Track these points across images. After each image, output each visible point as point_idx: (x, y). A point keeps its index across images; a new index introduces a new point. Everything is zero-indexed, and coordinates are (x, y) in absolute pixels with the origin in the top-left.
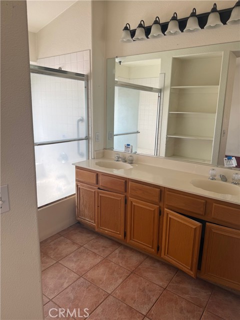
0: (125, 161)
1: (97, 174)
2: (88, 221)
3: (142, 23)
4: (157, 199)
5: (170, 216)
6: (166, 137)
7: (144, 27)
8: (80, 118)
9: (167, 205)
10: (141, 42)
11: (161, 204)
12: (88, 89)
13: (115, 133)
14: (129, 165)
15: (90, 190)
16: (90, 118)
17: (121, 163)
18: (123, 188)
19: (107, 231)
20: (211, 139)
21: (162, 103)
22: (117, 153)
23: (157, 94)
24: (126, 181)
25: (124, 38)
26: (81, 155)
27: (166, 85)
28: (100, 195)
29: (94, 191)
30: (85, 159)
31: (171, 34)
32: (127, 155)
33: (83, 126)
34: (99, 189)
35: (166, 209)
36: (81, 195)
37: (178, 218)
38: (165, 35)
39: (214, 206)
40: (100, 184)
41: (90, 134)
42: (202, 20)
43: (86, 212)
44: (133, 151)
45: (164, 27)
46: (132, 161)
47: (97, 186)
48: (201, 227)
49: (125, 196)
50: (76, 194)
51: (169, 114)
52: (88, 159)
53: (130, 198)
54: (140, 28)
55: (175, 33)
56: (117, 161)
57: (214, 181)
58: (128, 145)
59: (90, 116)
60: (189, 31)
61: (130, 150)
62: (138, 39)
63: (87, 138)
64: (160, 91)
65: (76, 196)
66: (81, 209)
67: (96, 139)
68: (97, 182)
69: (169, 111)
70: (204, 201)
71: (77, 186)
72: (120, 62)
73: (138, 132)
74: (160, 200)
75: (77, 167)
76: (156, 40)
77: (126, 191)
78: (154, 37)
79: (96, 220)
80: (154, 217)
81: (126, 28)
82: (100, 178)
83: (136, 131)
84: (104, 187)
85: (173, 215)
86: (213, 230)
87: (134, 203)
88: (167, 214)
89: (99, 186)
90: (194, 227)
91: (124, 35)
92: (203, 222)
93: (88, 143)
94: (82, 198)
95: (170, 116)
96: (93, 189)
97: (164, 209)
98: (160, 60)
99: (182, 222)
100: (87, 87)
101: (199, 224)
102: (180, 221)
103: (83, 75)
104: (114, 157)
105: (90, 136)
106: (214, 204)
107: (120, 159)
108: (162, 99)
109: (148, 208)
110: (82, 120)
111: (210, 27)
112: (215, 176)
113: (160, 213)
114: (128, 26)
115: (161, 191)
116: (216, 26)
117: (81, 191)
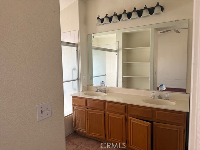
0: (102, 92)
1: (86, 100)
2: (81, 130)
3: (107, 15)
4: (123, 112)
5: (132, 121)
6: (122, 77)
7: (108, 17)
8: (73, 68)
9: (130, 114)
10: (107, 25)
11: (126, 115)
12: (78, 52)
13: (93, 76)
14: (104, 93)
15: (82, 110)
16: (79, 68)
17: (99, 93)
18: (103, 106)
19: (94, 135)
20: (148, 77)
21: (118, 58)
22: (96, 87)
23: (115, 53)
24: (104, 103)
25: (97, 23)
26: (75, 90)
27: (119, 48)
28: (89, 112)
29: (84, 110)
30: (77, 92)
31: (123, 20)
32: (102, 88)
33: (75, 73)
34: (87, 108)
35: (129, 117)
36: (76, 114)
37: (137, 121)
38: (120, 21)
39: (157, 112)
40: (88, 105)
41: (80, 76)
42: (140, 13)
43: (80, 124)
44: (106, 86)
45: (119, 17)
46: (106, 91)
47: (86, 107)
48: (151, 125)
49: (104, 112)
50: (73, 114)
51: (123, 64)
52: (79, 92)
53: (107, 113)
54: (106, 18)
55: (126, 20)
56: (97, 92)
57: (154, 99)
58: (103, 82)
59: (79, 66)
60: (133, 19)
61: (104, 85)
62: (105, 24)
63: (78, 79)
64: (117, 51)
65: (73, 115)
66: (76, 123)
67: (83, 79)
68: (86, 105)
69: (123, 62)
70: (151, 110)
71: (74, 108)
72: (93, 36)
73: (106, 75)
74: (126, 112)
75: (73, 97)
76: (115, 24)
77: (104, 108)
78: (114, 22)
79: (87, 129)
80: (122, 123)
81: (98, 18)
82: (88, 102)
83: (105, 74)
84: (90, 107)
85: (134, 120)
86: (158, 127)
87: (110, 116)
88: (130, 120)
89: (87, 107)
90: (147, 126)
91: (97, 22)
92: (152, 122)
93: (79, 82)
94: (77, 115)
95: (123, 65)
96: (84, 109)
97: (128, 117)
98: (115, 34)
99: (140, 123)
100: (77, 51)
101: (149, 123)
102: (138, 123)
103: (75, 44)
104: (95, 89)
105: (80, 78)
106: (157, 111)
107: (98, 90)
108: (118, 56)
109: (118, 117)
110: (74, 69)
111: (144, 17)
112: (155, 96)
113: (126, 120)
114: (99, 17)
115: (125, 106)
116: (147, 16)
117: (76, 111)
